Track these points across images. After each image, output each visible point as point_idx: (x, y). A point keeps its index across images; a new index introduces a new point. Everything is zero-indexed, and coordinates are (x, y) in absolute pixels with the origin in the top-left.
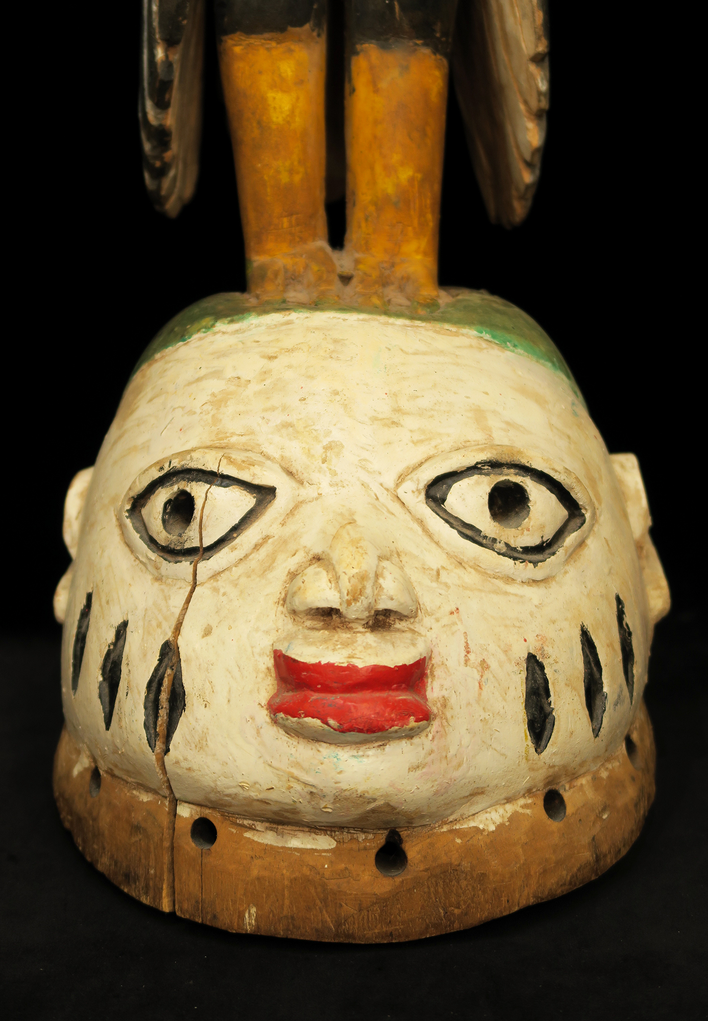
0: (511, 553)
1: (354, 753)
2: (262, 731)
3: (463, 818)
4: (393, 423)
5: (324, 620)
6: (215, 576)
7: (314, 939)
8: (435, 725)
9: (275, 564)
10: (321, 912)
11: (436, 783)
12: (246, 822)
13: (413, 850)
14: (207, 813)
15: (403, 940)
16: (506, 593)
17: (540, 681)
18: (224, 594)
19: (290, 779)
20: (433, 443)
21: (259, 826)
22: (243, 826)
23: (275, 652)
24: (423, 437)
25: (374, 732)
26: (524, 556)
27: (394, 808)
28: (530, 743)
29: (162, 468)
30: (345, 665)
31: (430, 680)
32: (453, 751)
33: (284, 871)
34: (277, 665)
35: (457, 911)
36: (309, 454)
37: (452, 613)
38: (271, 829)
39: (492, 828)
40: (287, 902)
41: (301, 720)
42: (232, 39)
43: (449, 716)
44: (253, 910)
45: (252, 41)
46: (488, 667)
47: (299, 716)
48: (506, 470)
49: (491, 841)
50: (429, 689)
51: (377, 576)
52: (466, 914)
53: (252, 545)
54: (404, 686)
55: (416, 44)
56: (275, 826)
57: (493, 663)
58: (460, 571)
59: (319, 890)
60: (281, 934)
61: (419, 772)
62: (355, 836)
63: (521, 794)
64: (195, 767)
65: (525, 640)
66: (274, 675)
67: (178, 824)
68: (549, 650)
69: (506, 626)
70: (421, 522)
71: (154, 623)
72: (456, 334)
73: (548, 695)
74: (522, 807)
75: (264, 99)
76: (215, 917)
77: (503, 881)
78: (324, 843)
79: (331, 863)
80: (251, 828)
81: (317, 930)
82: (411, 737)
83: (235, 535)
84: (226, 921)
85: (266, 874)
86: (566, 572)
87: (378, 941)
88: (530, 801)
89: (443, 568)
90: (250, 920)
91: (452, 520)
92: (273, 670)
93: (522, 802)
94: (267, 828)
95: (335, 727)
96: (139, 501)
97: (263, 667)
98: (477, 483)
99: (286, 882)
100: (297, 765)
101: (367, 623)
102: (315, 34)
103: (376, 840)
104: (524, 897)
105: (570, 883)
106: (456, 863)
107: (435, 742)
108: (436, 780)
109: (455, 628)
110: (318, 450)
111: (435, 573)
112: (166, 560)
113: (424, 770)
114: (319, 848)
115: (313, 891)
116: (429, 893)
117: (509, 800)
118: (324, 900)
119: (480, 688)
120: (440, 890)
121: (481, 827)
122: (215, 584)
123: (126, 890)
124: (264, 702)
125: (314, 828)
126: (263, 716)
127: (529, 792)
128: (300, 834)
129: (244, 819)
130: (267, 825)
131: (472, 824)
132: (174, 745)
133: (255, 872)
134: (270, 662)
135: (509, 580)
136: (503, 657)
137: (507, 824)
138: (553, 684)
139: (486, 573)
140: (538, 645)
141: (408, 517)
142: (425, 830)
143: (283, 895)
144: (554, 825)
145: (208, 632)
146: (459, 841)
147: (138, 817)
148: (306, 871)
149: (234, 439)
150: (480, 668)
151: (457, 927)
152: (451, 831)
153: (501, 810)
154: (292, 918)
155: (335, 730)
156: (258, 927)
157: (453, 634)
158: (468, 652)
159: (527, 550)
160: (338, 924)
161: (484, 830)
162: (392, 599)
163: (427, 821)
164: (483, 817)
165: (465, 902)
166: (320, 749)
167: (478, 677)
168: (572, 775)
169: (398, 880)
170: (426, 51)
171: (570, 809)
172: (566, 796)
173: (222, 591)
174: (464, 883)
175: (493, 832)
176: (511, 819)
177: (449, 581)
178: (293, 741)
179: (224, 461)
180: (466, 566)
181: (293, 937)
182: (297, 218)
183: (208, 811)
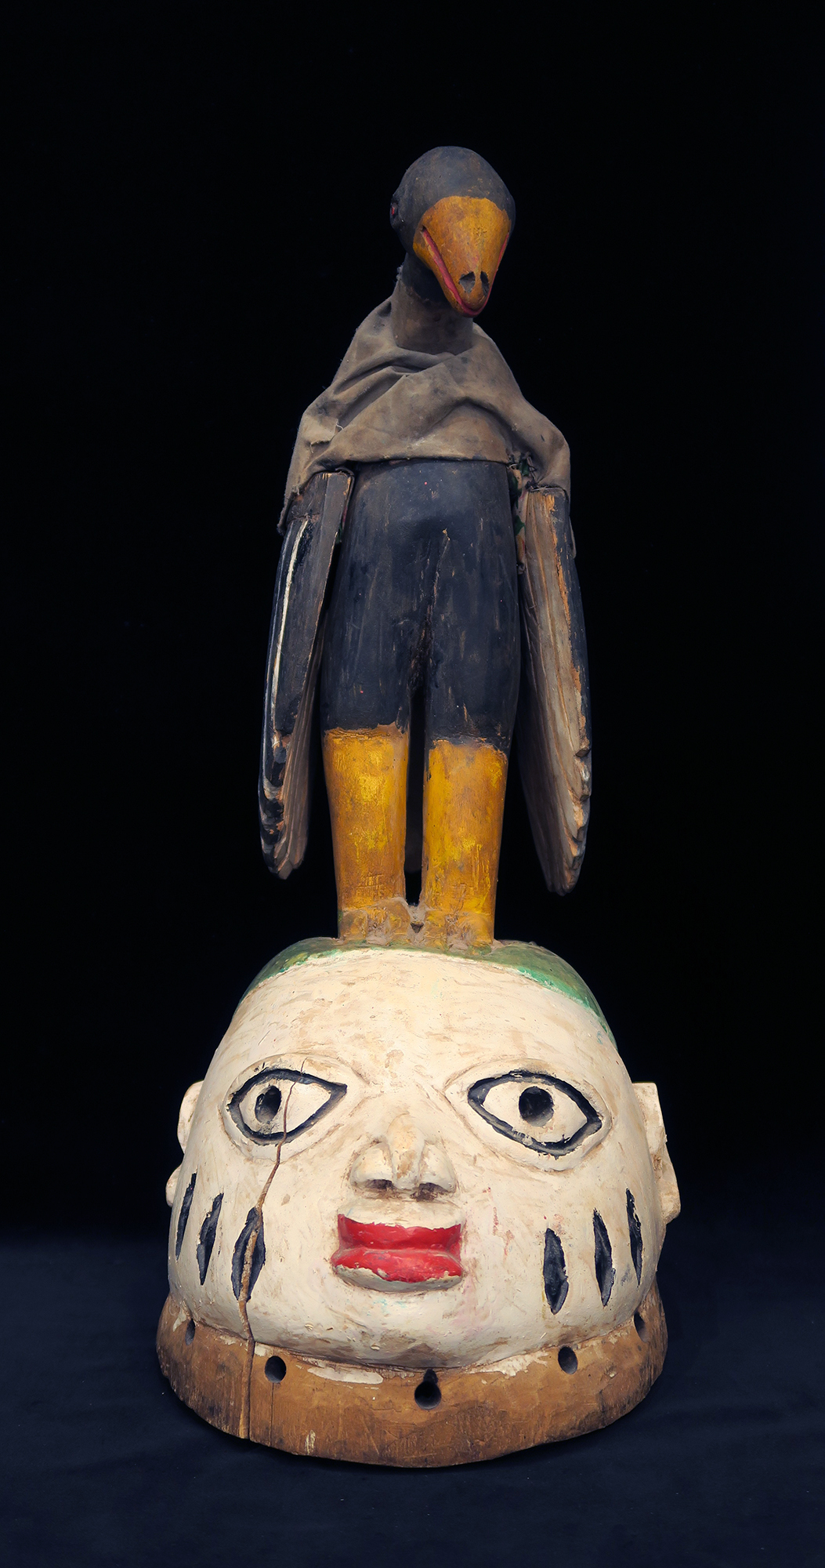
0: (536, 1146)
1: (399, 1299)
2: (325, 1281)
3: (488, 1364)
4: (445, 1038)
5: (379, 1192)
6: (295, 1156)
7: (361, 1461)
8: (466, 1281)
9: (343, 1147)
10: (369, 1438)
11: (466, 1330)
12: (310, 1360)
13: (446, 1388)
14: (279, 1352)
15: (435, 1465)
16: (531, 1179)
17: (557, 1252)
18: (301, 1170)
19: (347, 1320)
20: (477, 1055)
21: (321, 1363)
22: (307, 1363)
23: (339, 1216)
24: (468, 1050)
25: (415, 1281)
26: (547, 1150)
27: (430, 1349)
28: (547, 1304)
29: (257, 1069)
30: (394, 1226)
31: (463, 1244)
32: (480, 1304)
33: (340, 1402)
34: (340, 1227)
35: (481, 1443)
36: (376, 1060)
37: (485, 1191)
38: (331, 1366)
39: (513, 1374)
40: (341, 1429)
41: (356, 1270)
42: (332, 733)
43: (478, 1275)
44: (313, 1435)
45: (349, 735)
46: (513, 1237)
47: (355, 1267)
48: (534, 1079)
49: (512, 1385)
50: (462, 1251)
51: (423, 1155)
52: (489, 1446)
53: (325, 1132)
54: (441, 1246)
55: (481, 741)
56: (333, 1363)
57: (516, 1234)
58: (493, 1159)
59: (367, 1419)
60: (335, 1456)
61: (451, 1319)
62: (399, 1374)
63: (539, 1347)
64: (270, 1311)
65: (545, 1218)
66: (337, 1235)
68: (564, 1227)
69: (529, 1205)
70: (463, 1118)
71: (244, 1194)
72: (502, 971)
73: (564, 1266)
74: (539, 1358)
75: (357, 781)
76: (281, 1441)
77: (520, 1420)
78: (373, 1378)
79: (378, 1396)
80: (314, 1365)
81: (364, 1454)
82: (446, 1289)
83: (312, 1123)
84: (290, 1445)
85: (325, 1404)
86: (583, 1167)
87: (415, 1465)
88: (546, 1354)
89: (479, 1155)
90: (310, 1444)
91: (488, 1118)
92: (336, 1230)
93: (539, 1354)
94: (327, 1365)
95: (384, 1276)
96: (238, 1096)
97: (329, 1229)
98: (510, 1088)
99: (341, 1411)
100: (352, 1308)
101: (414, 1194)
102: (399, 730)
103: (415, 1378)
104: (538, 1436)
105: (579, 1428)
106: (482, 1401)
107: (466, 1295)
108: (465, 1327)
109: (486, 1204)
110: (383, 1057)
111: (473, 1159)
112: (256, 1143)
113: (456, 1318)
114: (369, 1383)
115: (362, 1419)
116: (459, 1426)
117: (528, 1352)
118: (371, 1428)
119: (506, 1254)
120: (468, 1423)
121: (504, 1372)
122: (294, 1162)
123: (210, 1422)
124: (328, 1257)
125: (365, 1365)
126: (327, 1268)
127: (546, 1346)
128: (354, 1371)
129: (309, 1357)
130: (327, 1362)
131: (496, 1369)
132: (254, 1293)
133: (315, 1403)
134: (335, 1225)
135: (534, 1168)
136: (525, 1230)
137: (526, 1371)
138: (567, 1256)
139: (515, 1161)
140: (556, 1222)
141: (452, 1113)
142: (457, 1371)
143: (338, 1423)
144: (566, 1376)
145: (286, 1200)
146: (484, 1382)
147: (223, 1358)
148: (357, 1402)
149: (316, 1047)
150: (506, 1238)
151: (481, 1457)
152: (477, 1374)
153: (521, 1360)
154: (345, 1442)
155: (383, 1278)
156: (316, 1450)
157: (485, 1208)
158: (497, 1224)
159: (550, 1145)
160: (382, 1450)
161: (506, 1375)
162: (434, 1175)
163: (458, 1364)
164: (505, 1363)
165: (489, 1436)
166: (371, 1295)
167: (504, 1245)
168: (585, 1338)
169: (433, 1413)
170: (489, 747)
171: (581, 1365)
172: (578, 1353)
173: (300, 1167)
174: (488, 1419)
175: (514, 1377)
176: (529, 1368)
177: (483, 1166)
178: (350, 1289)
179: (306, 1063)
180: (499, 1155)
181: (345, 1459)
182: (380, 878)
183: (280, 1350)
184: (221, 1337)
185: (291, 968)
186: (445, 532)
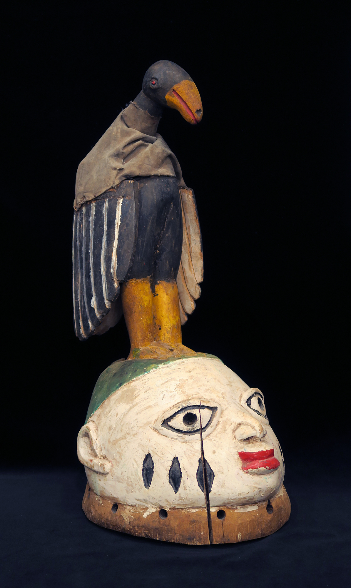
0: (265, 417)
1: (269, 476)
2: (242, 476)
5: (247, 441)
6: (208, 436)
7: (256, 538)
9: (226, 429)
10: (257, 529)
12: (235, 507)
13: (273, 505)
14: (221, 508)
15: (273, 532)
16: (268, 428)
18: (214, 440)
19: (254, 488)
21: (238, 507)
22: (234, 509)
23: (238, 453)
30: (266, 450)
33: (247, 519)
34: (240, 456)
35: (281, 520)
36: (218, 396)
38: (242, 507)
39: (283, 495)
40: (249, 529)
41: (258, 469)
42: (131, 280)
44: (240, 534)
45: (137, 281)
46: (277, 448)
48: (257, 395)
53: (216, 425)
56: (243, 506)
59: (257, 522)
60: (248, 539)
62: (262, 503)
64: (221, 493)
66: (240, 459)
67: (212, 514)
70: (249, 412)
71: (191, 455)
75: (142, 298)
76: (229, 540)
78: (255, 508)
79: (258, 513)
80: (236, 509)
81: (257, 535)
83: (210, 423)
84: (233, 540)
85: (243, 521)
87: (269, 534)
90: (239, 538)
91: (254, 410)
92: (239, 458)
94: (241, 508)
95: (268, 468)
96: (167, 421)
97: (236, 458)
98: (255, 398)
99: (248, 523)
100: (256, 483)
103: (265, 504)
106: (281, 506)
109: (269, 438)
110: (220, 395)
112: (187, 435)
114: (255, 509)
115: (255, 523)
116: (278, 516)
118: (258, 525)
122: (209, 438)
123: (189, 544)
124: (240, 468)
125: (253, 504)
126: (241, 472)
128: (249, 507)
129: (233, 507)
130: (240, 506)
132: (213, 489)
133: (240, 522)
134: (238, 456)
136: (277, 445)
141: (245, 410)
142: (274, 498)
143: (248, 527)
145: (214, 452)
146: (280, 500)
147: (193, 518)
148: (253, 517)
149: (194, 396)
151: (282, 525)
152: (278, 497)
154: (250, 533)
155: (268, 469)
156: (241, 539)
157: (269, 440)
160: (262, 531)
164: (281, 492)
165: (283, 518)
166: (261, 477)
169: (272, 514)
173: (213, 440)
178: (253, 477)
179: (201, 402)
181: (251, 539)
182: (151, 334)
183: (222, 507)
184: (188, 511)
185: (151, 371)
186: (172, 203)
